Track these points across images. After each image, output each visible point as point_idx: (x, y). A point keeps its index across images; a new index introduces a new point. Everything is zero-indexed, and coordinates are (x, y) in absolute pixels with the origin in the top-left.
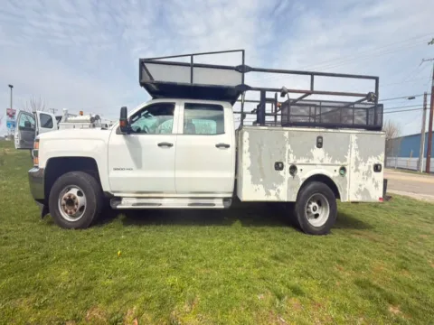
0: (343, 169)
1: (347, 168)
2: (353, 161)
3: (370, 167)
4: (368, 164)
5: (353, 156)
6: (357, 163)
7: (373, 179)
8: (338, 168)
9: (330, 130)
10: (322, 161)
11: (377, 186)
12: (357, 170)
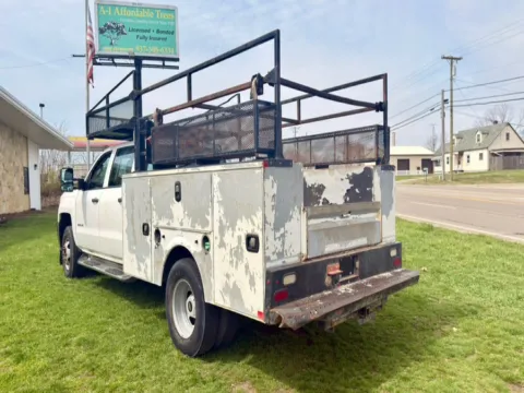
0: (206, 239)
1: (211, 237)
2: (217, 225)
3: (239, 238)
4: (237, 233)
5: (217, 215)
6: (222, 230)
7: (247, 267)
8: (200, 238)
9: (189, 170)
10: (182, 224)
11: (252, 282)
12: (222, 245)
